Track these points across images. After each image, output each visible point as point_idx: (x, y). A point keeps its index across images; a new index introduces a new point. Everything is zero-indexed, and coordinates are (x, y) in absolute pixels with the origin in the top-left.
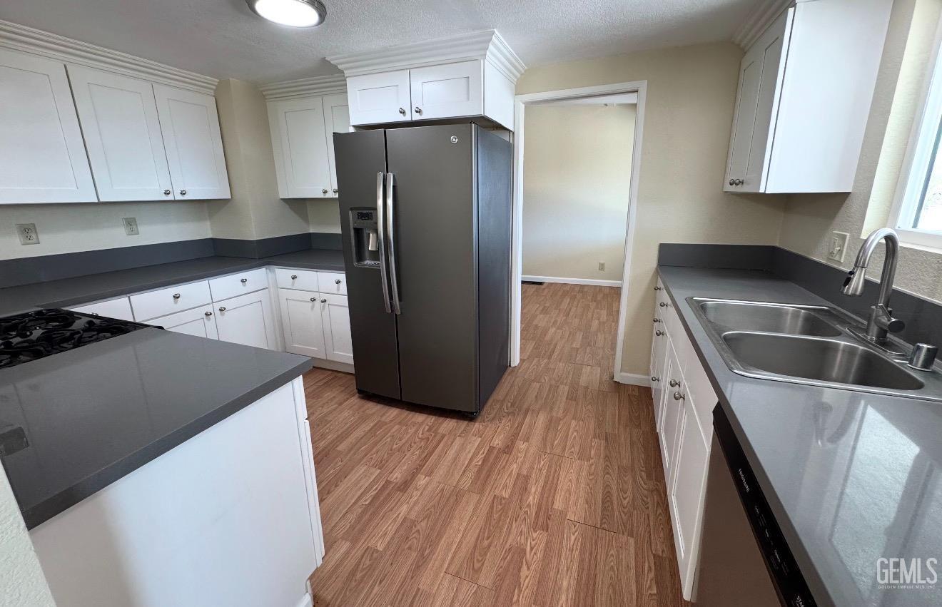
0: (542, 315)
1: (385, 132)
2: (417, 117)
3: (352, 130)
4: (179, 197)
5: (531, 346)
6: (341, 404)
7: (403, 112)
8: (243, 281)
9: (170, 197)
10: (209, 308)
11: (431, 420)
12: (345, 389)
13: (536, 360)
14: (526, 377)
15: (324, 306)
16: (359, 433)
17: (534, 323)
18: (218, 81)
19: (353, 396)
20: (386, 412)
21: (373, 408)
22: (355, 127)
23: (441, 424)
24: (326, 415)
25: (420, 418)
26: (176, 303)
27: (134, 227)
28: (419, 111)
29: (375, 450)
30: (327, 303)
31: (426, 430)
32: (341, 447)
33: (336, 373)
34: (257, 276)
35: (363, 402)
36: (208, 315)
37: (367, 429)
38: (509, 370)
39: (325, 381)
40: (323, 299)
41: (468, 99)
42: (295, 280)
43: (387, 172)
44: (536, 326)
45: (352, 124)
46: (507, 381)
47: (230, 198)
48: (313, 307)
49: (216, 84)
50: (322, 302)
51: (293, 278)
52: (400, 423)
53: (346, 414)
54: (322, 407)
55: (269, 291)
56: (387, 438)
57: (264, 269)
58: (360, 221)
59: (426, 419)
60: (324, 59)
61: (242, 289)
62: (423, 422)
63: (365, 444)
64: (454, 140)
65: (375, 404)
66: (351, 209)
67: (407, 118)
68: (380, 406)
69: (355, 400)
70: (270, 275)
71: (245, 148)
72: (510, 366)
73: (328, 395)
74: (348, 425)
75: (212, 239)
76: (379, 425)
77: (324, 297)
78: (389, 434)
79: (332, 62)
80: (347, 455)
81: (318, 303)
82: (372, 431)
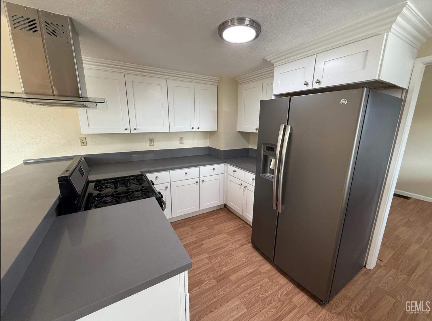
0: (405, 228)
1: (290, 98)
2: (316, 86)
3: (273, 98)
4: (197, 130)
5: (389, 255)
6: (242, 246)
7: (306, 84)
8: (214, 169)
9: (194, 130)
10: (198, 180)
11: (290, 286)
12: (247, 237)
13: (393, 271)
14: (380, 285)
15: (245, 189)
16: (243, 272)
17: (396, 233)
18: (219, 78)
19: (249, 243)
20: (263, 265)
21: (257, 257)
22: (276, 95)
23: (296, 294)
24: (233, 250)
25: (283, 280)
26: (186, 176)
27: (182, 140)
28: (318, 82)
29: (248, 291)
30: (246, 188)
31: (284, 293)
32: (233, 277)
33: (245, 224)
34: (220, 168)
35: (253, 250)
36: (197, 182)
37: (250, 271)
38: (363, 271)
39: (239, 227)
40: (245, 185)
41: (364, 68)
42: (235, 172)
43: (288, 124)
44: (398, 237)
45: (274, 94)
46: (359, 281)
47: (217, 130)
48: (240, 188)
49: (219, 80)
50: (244, 187)
51: (234, 172)
52: (269, 278)
53: (242, 254)
54: (232, 243)
55: (224, 176)
56: (258, 286)
57: (224, 164)
58: (267, 151)
59: (286, 284)
60: (264, 59)
61: (213, 173)
62: (284, 285)
63: (244, 283)
64: (344, 102)
65: (259, 255)
66: (263, 144)
67: (309, 88)
68: (261, 258)
69: (249, 246)
70: (226, 167)
71: (225, 108)
72: (365, 266)
73: (238, 237)
74: (241, 263)
75: (209, 147)
76: (256, 272)
77: (246, 185)
78: (260, 283)
79: (268, 60)
80: (234, 284)
81: (242, 186)
82: (250, 275)
